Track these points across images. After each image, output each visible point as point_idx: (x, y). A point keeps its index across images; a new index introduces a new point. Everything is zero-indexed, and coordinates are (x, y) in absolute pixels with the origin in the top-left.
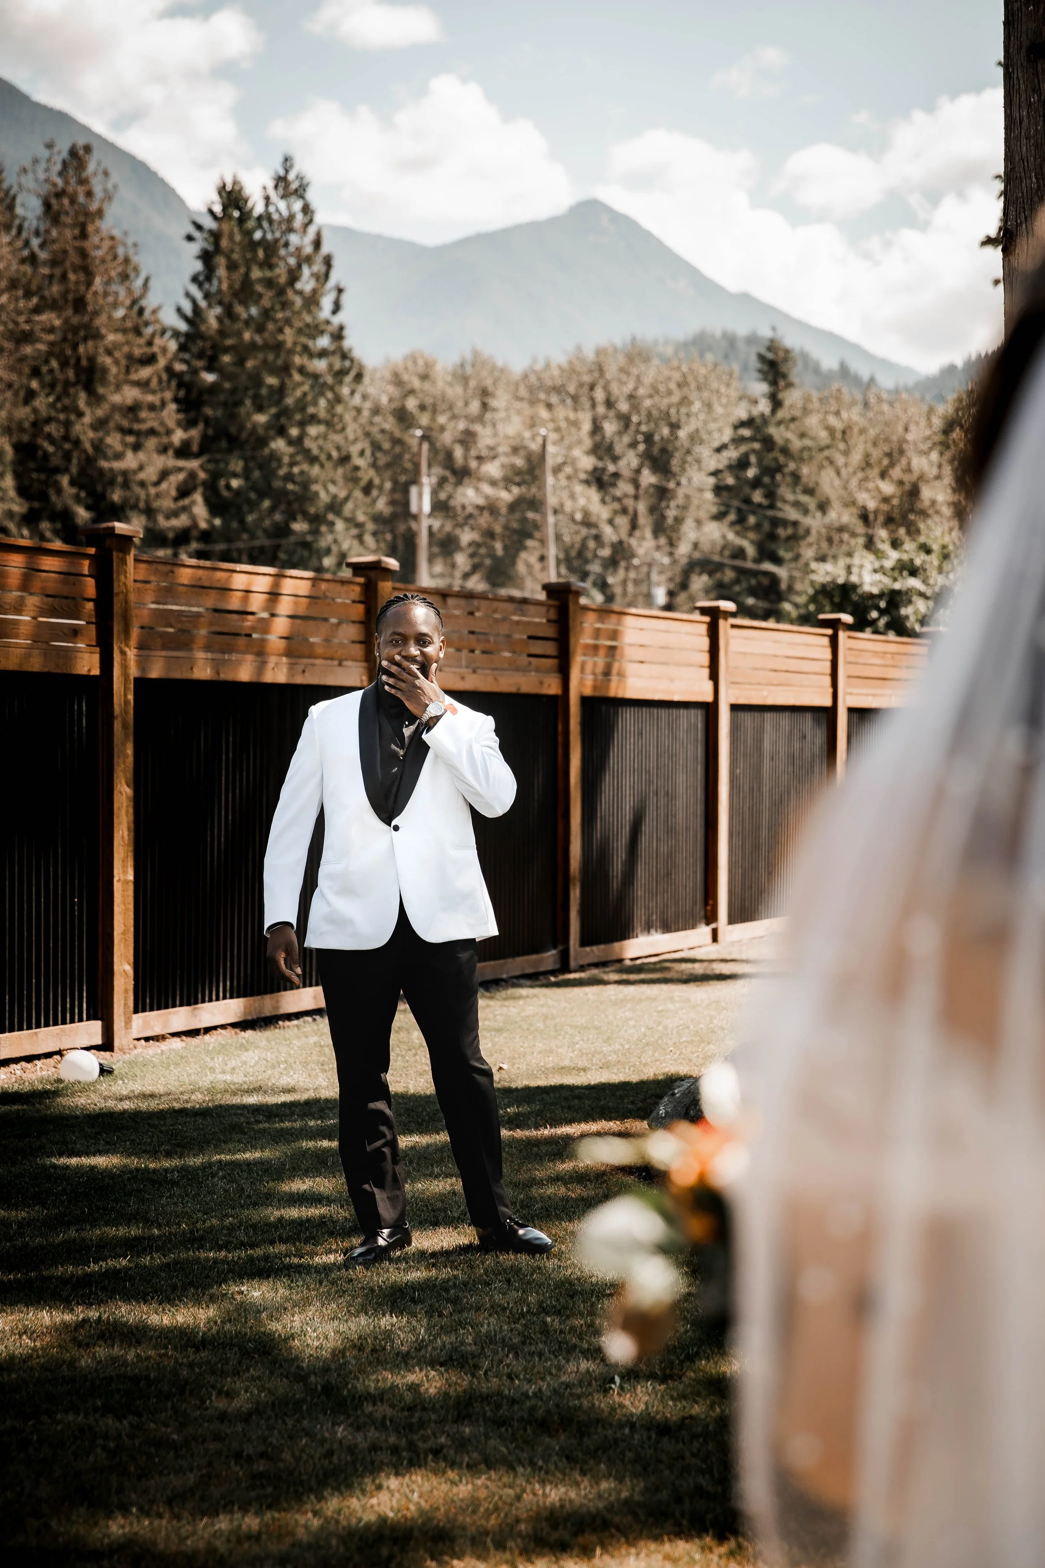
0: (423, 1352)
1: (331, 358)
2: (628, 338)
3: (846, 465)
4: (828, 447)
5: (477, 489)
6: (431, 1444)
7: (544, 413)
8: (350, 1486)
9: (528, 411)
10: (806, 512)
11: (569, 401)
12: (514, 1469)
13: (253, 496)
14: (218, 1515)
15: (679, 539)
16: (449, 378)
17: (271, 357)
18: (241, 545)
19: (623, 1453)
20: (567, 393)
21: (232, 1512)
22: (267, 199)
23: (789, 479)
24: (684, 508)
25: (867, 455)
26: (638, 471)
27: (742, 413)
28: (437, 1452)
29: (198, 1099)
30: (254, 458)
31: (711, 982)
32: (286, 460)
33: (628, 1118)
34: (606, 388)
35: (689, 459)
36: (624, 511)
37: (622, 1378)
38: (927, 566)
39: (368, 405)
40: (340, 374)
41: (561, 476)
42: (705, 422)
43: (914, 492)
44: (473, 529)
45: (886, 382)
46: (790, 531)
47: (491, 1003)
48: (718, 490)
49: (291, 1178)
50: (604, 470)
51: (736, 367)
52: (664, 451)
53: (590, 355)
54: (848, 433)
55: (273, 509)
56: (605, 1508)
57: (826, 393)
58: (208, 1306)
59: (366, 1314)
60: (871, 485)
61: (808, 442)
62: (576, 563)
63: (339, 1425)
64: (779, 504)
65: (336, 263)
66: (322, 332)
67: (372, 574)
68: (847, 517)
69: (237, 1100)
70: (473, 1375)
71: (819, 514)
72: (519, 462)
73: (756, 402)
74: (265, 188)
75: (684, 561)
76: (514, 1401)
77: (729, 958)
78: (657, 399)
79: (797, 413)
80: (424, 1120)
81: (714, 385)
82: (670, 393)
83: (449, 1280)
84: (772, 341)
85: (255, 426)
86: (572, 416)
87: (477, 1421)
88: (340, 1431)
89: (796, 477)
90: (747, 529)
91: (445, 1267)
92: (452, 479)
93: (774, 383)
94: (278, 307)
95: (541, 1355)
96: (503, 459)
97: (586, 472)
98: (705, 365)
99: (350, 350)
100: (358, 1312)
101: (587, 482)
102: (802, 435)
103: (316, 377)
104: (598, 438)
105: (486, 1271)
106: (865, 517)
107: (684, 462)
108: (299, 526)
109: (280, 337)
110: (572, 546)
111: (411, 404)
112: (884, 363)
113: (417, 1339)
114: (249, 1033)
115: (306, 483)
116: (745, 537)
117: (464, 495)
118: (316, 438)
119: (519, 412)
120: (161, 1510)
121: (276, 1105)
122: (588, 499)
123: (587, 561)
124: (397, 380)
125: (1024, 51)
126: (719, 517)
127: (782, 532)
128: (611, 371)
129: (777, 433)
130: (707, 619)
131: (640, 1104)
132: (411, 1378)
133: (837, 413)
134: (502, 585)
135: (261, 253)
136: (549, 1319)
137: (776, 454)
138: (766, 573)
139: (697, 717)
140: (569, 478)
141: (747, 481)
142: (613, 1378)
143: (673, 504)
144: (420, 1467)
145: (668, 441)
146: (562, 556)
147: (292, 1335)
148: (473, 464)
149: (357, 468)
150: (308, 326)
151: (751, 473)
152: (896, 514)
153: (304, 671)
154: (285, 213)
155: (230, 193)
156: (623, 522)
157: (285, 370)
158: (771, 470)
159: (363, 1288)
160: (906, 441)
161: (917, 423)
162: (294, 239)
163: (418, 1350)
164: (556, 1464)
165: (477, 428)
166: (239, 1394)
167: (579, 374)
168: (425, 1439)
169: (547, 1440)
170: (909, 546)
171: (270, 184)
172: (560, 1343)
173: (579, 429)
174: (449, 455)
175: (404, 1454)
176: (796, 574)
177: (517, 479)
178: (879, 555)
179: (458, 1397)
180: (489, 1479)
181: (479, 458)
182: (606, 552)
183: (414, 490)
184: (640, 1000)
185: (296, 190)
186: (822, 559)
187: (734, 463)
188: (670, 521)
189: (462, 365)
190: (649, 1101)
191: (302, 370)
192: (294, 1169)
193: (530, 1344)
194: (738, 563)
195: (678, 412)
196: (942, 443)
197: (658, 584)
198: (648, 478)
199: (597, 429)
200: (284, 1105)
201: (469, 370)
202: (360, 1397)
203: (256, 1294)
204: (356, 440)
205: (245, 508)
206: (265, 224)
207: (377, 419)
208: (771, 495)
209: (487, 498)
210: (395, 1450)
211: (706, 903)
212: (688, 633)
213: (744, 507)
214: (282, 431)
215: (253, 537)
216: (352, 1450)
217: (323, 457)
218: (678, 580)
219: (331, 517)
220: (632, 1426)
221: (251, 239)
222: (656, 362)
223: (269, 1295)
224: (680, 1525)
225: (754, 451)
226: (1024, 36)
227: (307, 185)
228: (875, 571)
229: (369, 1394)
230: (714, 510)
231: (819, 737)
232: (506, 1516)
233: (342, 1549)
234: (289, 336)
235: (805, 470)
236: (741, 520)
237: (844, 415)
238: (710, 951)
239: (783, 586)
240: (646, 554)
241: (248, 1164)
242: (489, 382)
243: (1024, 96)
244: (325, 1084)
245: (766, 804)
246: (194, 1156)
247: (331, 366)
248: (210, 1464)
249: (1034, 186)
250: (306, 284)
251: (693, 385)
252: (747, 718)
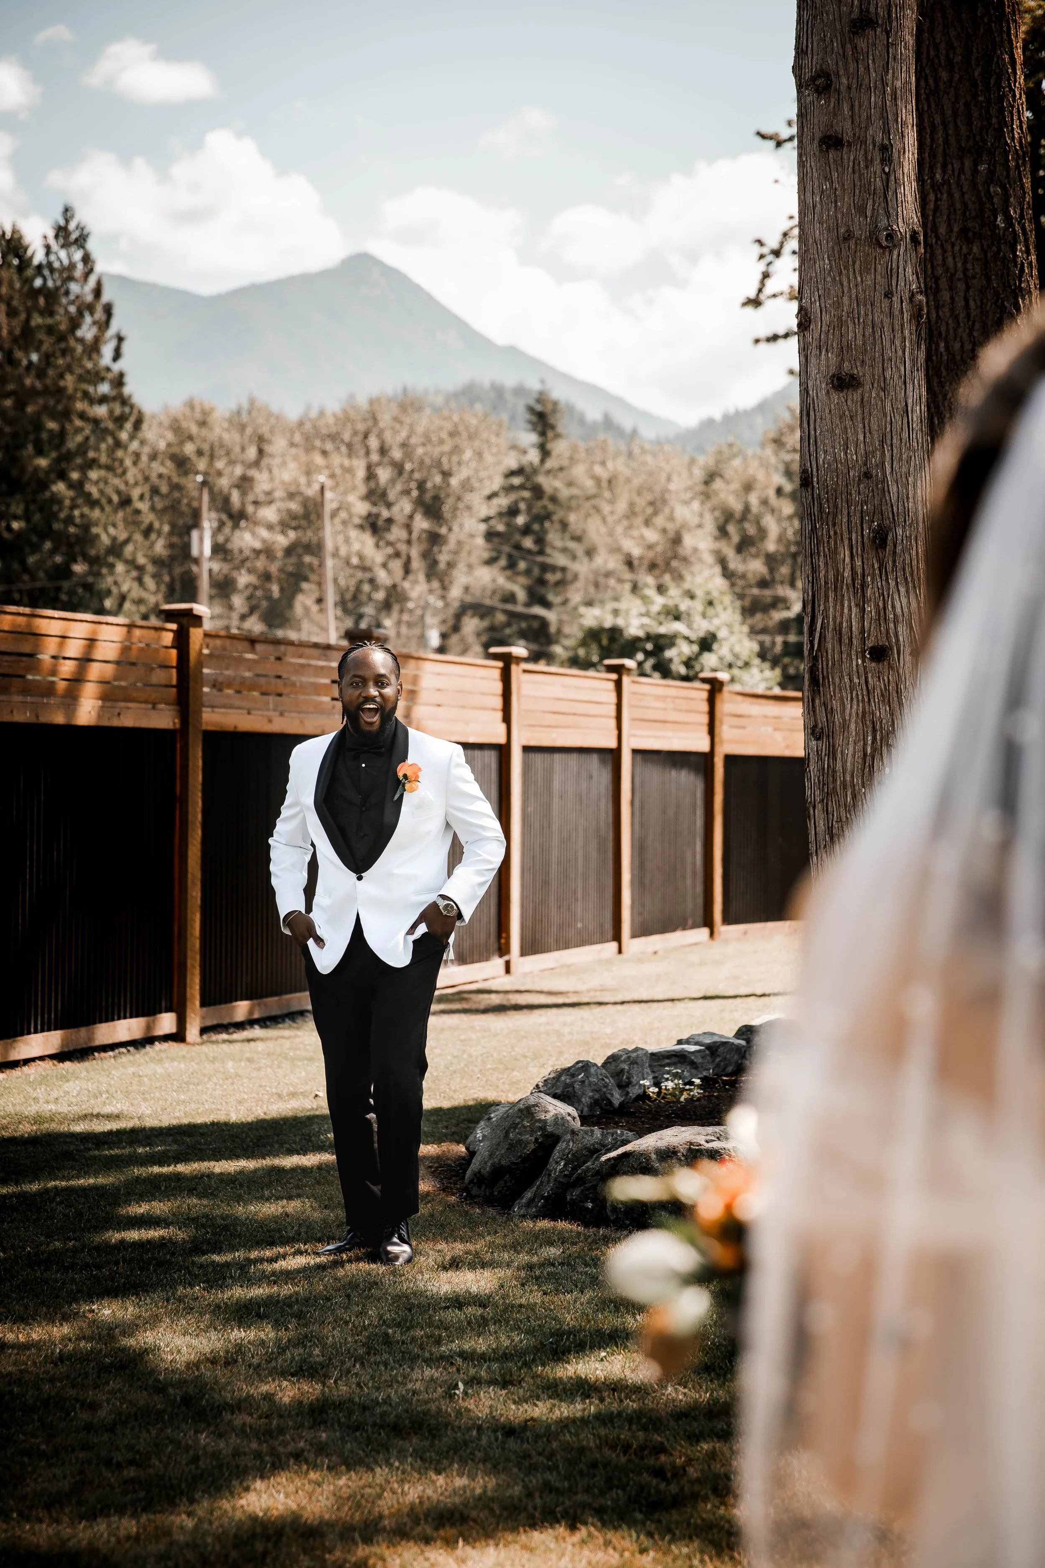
0: (273, 1364)
1: (112, 405)
2: (400, 390)
3: (612, 513)
4: (594, 496)
5: (254, 534)
6: (290, 1448)
7: (319, 460)
8: (219, 1489)
9: (303, 457)
10: (574, 558)
11: (344, 449)
12: (372, 1470)
13: (34, 538)
14: (95, 1518)
15: (451, 582)
16: (226, 425)
17: (52, 402)
18: (20, 586)
19: (472, 1453)
20: (342, 441)
21: (108, 1516)
22: (48, 249)
23: (557, 526)
24: (456, 553)
25: (632, 505)
26: (411, 517)
27: (512, 462)
28: (298, 1456)
29: (26, 1129)
30: (34, 501)
31: (509, 1013)
32: (67, 503)
33: (444, 1141)
34: (379, 436)
35: (461, 505)
36: (397, 555)
37: (466, 1384)
38: (692, 612)
39: (146, 450)
40: (120, 420)
41: (337, 520)
42: (476, 471)
43: (677, 540)
44: (249, 571)
45: (648, 433)
46: (558, 576)
47: (299, 1033)
48: (490, 535)
49: (128, 1203)
50: (378, 516)
51: (505, 417)
52: (436, 498)
53: (362, 401)
54: (614, 482)
55: (54, 551)
56: (463, 1504)
57: (591, 444)
58: (61, 1325)
59: (215, 1329)
60: (635, 533)
61: (574, 491)
62: (350, 605)
63: (202, 1433)
64: (548, 550)
65: (116, 311)
66: (103, 379)
67: (185, 621)
68: (613, 563)
69: (63, 1128)
70: (324, 1385)
71: (586, 560)
72: (294, 506)
73: (525, 452)
74: (45, 237)
75: (456, 604)
76: (365, 1408)
77: (522, 988)
78: (429, 448)
79: (565, 463)
80: (248, 1146)
81: (485, 435)
82: (441, 442)
83: (291, 1296)
84: (541, 393)
85: (37, 469)
86: (346, 462)
87: (332, 1425)
88: (203, 1438)
89: (564, 525)
90: (518, 574)
91: (286, 1284)
92: (229, 524)
93: (543, 434)
94: (58, 354)
95: (386, 1365)
96: (278, 504)
97: (360, 517)
98: (476, 416)
99: (130, 397)
100: (208, 1327)
101: (361, 527)
102: (570, 484)
103: (96, 422)
104: (372, 485)
105: (325, 1286)
106: (629, 563)
107: (456, 509)
108: (79, 568)
109: (62, 383)
110: (348, 589)
111: (189, 449)
112: (646, 416)
113: (267, 1353)
114: (67, 1064)
115: (86, 527)
116: (514, 582)
117: (242, 539)
118: (97, 483)
119: (295, 458)
120: (41, 1515)
121: (104, 1133)
122: (363, 543)
123: (361, 604)
124: (176, 427)
125: (816, 142)
126: (490, 562)
127: (551, 577)
128: (385, 420)
129: (547, 483)
130: (500, 664)
131: (454, 1129)
132: (264, 1388)
133: (603, 463)
134: (281, 626)
135: (42, 301)
136: (390, 1331)
137: (545, 502)
138: (536, 617)
139: (491, 758)
140: (344, 523)
141: (518, 529)
142: (457, 1385)
143: (445, 549)
144: (283, 1469)
145: (440, 488)
146: (338, 599)
147: (146, 1349)
148: (250, 509)
149: (138, 512)
150: (88, 372)
151: (520, 520)
152: (660, 561)
153: (119, 714)
154: (66, 262)
155: (9, 241)
156: (397, 565)
157: (66, 415)
158: (544, 517)
159: (209, 1304)
160: (668, 491)
161: (679, 474)
162: (74, 287)
163: (268, 1362)
164: (411, 1464)
165: (253, 473)
166: (101, 1407)
167: (353, 422)
168: (285, 1444)
169: (401, 1442)
170: (674, 592)
171: (51, 234)
172: (403, 1353)
173: (354, 476)
174: (227, 500)
175: (267, 1458)
176: (565, 617)
177: (294, 524)
178: (645, 599)
179: (311, 1404)
180: (349, 1479)
181: (256, 503)
182: (380, 596)
183: (195, 534)
184: (442, 1030)
185: (76, 240)
186: (589, 603)
187: (504, 510)
188: (442, 566)
189: (239, 412)
190: (462, 1125)
191: (82, 416)
192: (129, 1193)
193: (375, 1354)
194: (509, 607)
195: (449, 461)
196: (702, 493)
197: (432, 627)
198: (421, 524)
199: (371, 476)
200: (111, 1133)
201: (245, 417)
202: (218, 1406)
203: (107, 1312)
204: (136, 484)
205: (27, 549)
206: (46, 272)
207: (155, 465)
208: (540, 541)
209: (264, 541)
210: (258, 1455)
211: (499, 937)
212: (482, 678)
213: (515, 553)
214: (62, 475)
215: (33, 578)
216: (215, 1455)
217: (104, 501)
218: (451, 622)
219: (111, 559)
220: (479, 1428)
221: (31, 287)
222: (428, 411)
223: (120, 1314)
224: (532, 1517)
225: (523, 499)
226: (816, 127)
227: (87, 235)
228: (642, 615)
229: (227, 1404)
230: (486, 555)
231: (604, 777)
232: (369, 1512)
233: (218, 1547)
234: (69, 381)
235: (572, 518)
236: (512, 565)
237: (610, 465)
238: (503, 982)
239: (553, 629)
240: (420, 597)
241: (84, 1190)
242: (264, 430)
243: (816, 184)
244: (148, 1112)
245: (556, 841)
246: (30, 1182)
247: (111, 412)
248: (82, 1472)
249: (827, 267)
250: (87, 331)
251: (464, 435)
252: (538, 759)
